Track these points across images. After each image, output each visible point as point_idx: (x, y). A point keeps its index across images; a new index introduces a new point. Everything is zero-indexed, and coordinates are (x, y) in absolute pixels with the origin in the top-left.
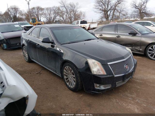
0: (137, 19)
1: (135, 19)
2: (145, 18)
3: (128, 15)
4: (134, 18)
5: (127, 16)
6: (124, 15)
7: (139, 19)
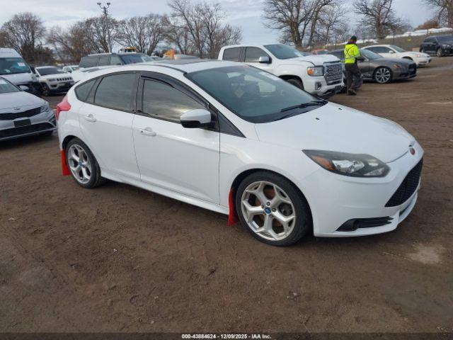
0: (371, 40)
1: (366, 40)
2: (388, 37)
3: (350, 33)
4: (364, 39)
5: (346, 34)
6: (339, 32)
7: (374, 41)
